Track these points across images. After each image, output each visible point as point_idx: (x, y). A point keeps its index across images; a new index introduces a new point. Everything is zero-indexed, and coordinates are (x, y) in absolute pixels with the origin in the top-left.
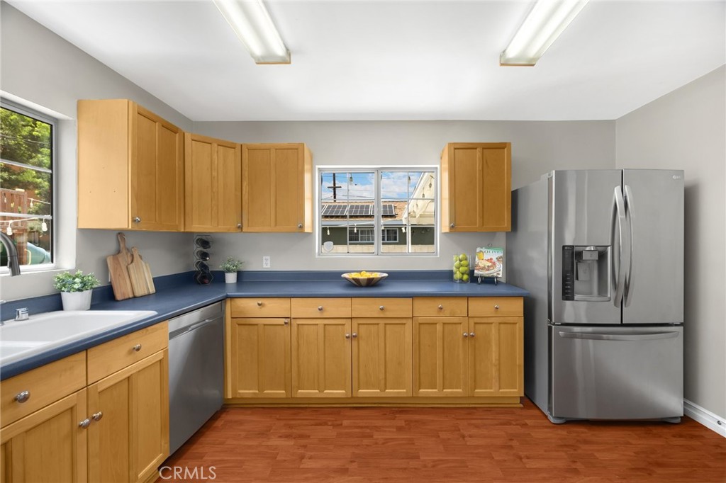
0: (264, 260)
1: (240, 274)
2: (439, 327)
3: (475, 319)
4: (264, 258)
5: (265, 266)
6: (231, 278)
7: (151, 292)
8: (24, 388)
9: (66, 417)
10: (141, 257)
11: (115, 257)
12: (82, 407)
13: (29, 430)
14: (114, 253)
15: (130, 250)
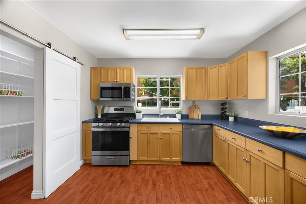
0: (246, 113)
1: (236, 118)
4: (246, 111)
5: (246, 116)
6: (231, 119)
7: (200, 118)
8: (149, 126)
9: (156, 135)
10: (199, 108)
11: (190, 108)
12: (159, 134)
13: (150, 133)
14: (191, 106)
15: (195, 106)
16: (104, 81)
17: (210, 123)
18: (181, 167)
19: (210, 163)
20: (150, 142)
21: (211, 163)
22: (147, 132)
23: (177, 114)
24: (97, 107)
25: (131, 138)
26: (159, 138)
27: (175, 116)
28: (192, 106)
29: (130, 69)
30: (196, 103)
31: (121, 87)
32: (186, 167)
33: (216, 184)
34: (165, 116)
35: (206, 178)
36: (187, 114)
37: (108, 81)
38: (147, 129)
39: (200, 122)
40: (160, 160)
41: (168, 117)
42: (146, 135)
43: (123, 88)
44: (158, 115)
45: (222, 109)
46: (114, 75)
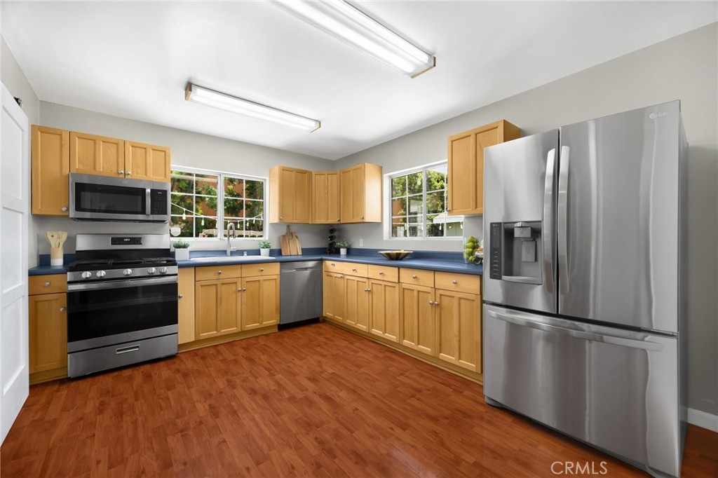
0: (360, 242)
1: (349, 250)
2: (416, 293)
3: (441, 291)
4: (360, 240)
5: (360, 246)
6: (343, 251)
7: (300, 253)
8: (220, 270)
9: (234, 285)
10: (297, 237)
11: (284, 236)
12: (239, 284)
13: (222, 284)
14: (284, 234)
15: (291, 233)
16: (81, 167)
17: (319, 258)
18: (280, 333)
19: (318, 318)
20: (221, 299)
21: (320, 319)
22: (215, 282)
23: (263, 248)
24: (49, 237)
25: (180, 297)
26: (239, 291)
27: (258, 253)
28: (287, 234)
29: (165, 151)
30: (293, 229)
31: (145, 190)
32: (288, 332)
33: (334, 336)
34: (241, 253)
35: (320, 334)
36: (279, 248)
37: (97, 170)
38: (216, 277)
39: (300, 258)
40: (243, 329)
41: (245, 255)
42: (214, 288)
43: (148, 191)
44: (226, 251)
45: (331, 238)
46: (115, 158)
